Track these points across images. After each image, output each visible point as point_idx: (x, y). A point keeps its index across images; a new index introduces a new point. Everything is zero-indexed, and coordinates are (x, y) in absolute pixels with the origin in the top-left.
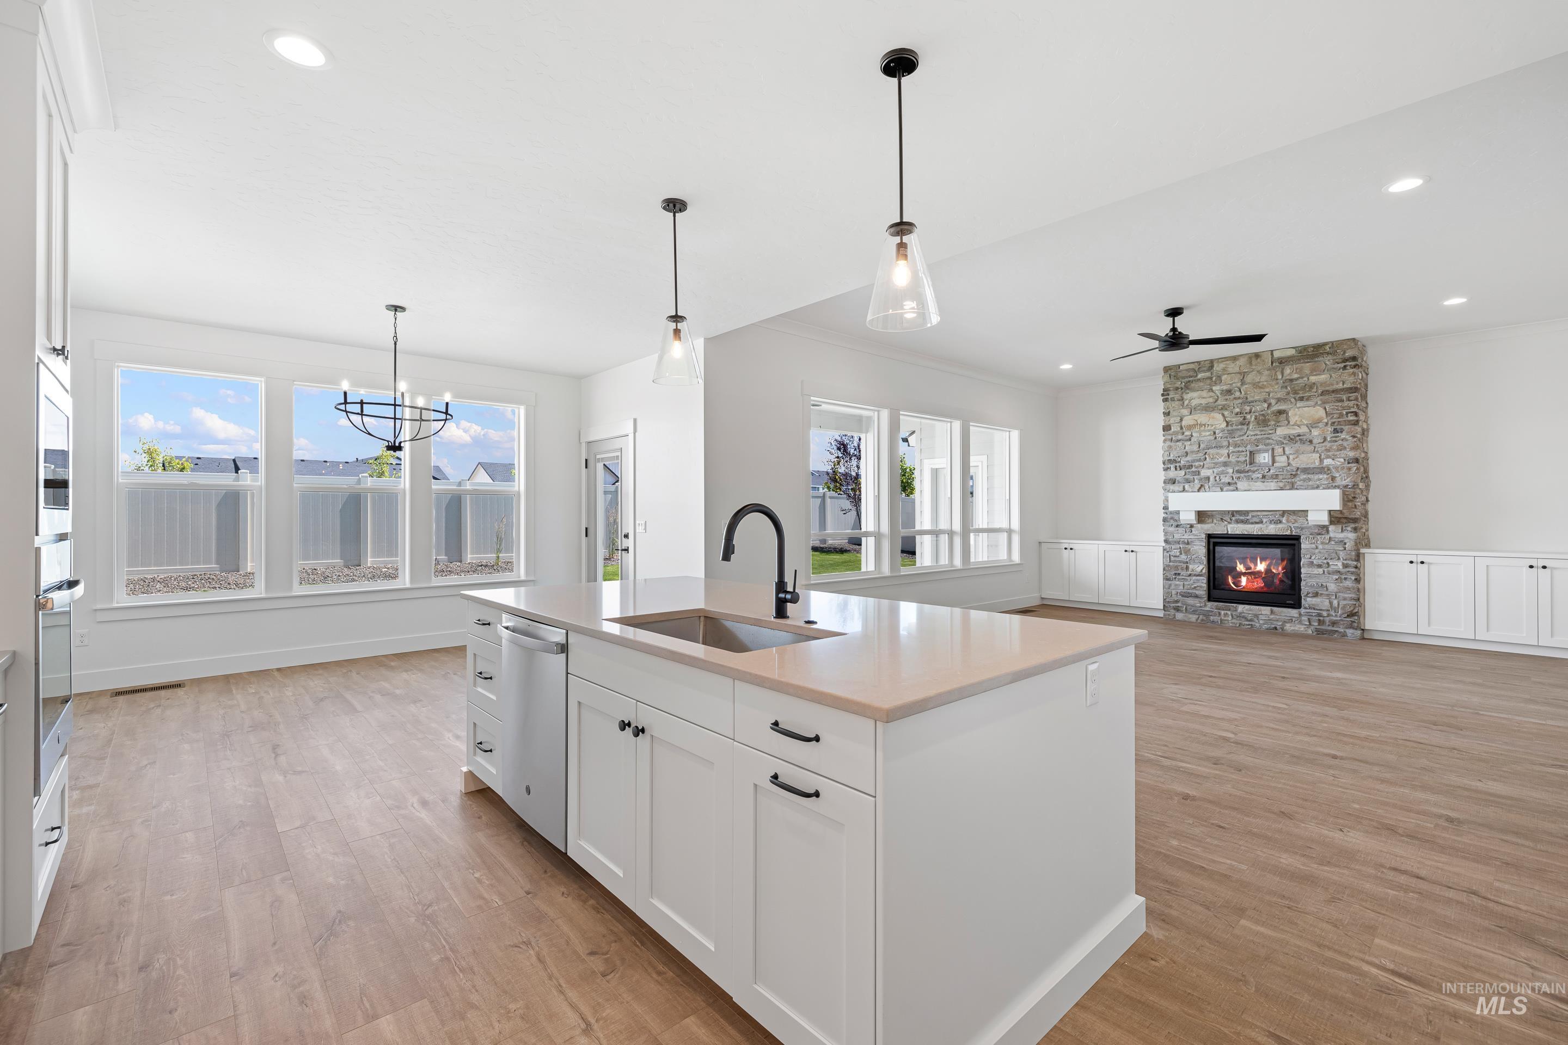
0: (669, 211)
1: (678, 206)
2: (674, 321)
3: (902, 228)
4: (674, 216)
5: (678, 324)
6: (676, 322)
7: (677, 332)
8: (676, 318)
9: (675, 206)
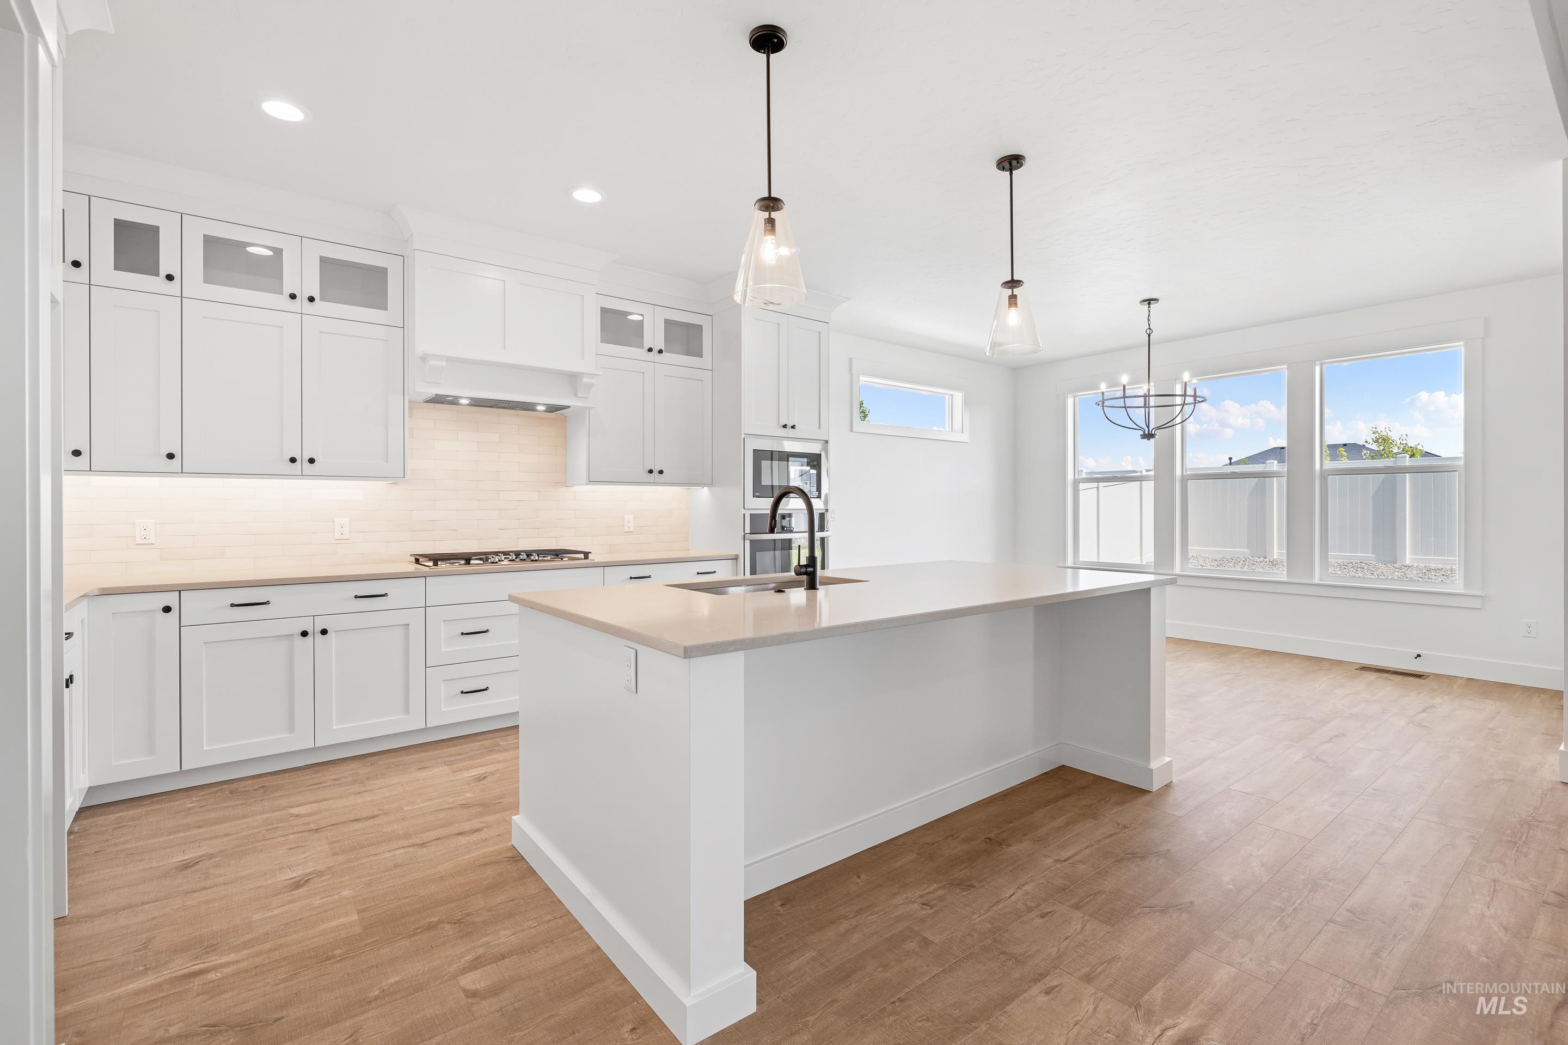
0: (1003, 169)
1: (1014, 163)
2: (1010, 288)
3: (771, 203)
4: (1011, 174)
5: (1014, 289)
6: (1012, 288)
7: (1013, 298)
8: (1013, 283)
9: (1011, 163)
